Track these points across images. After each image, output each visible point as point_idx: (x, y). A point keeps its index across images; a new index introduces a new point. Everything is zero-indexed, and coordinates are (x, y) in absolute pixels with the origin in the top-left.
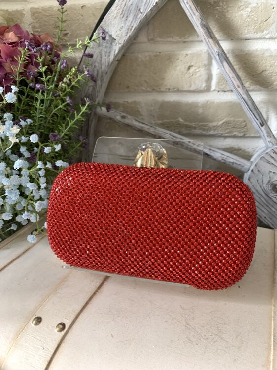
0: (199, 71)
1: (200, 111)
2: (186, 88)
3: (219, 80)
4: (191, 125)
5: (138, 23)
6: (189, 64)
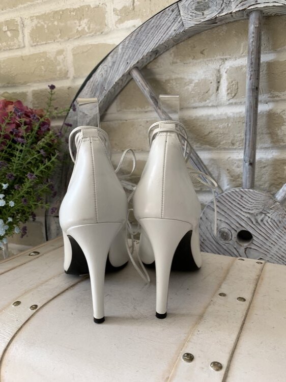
5: (103, 97)
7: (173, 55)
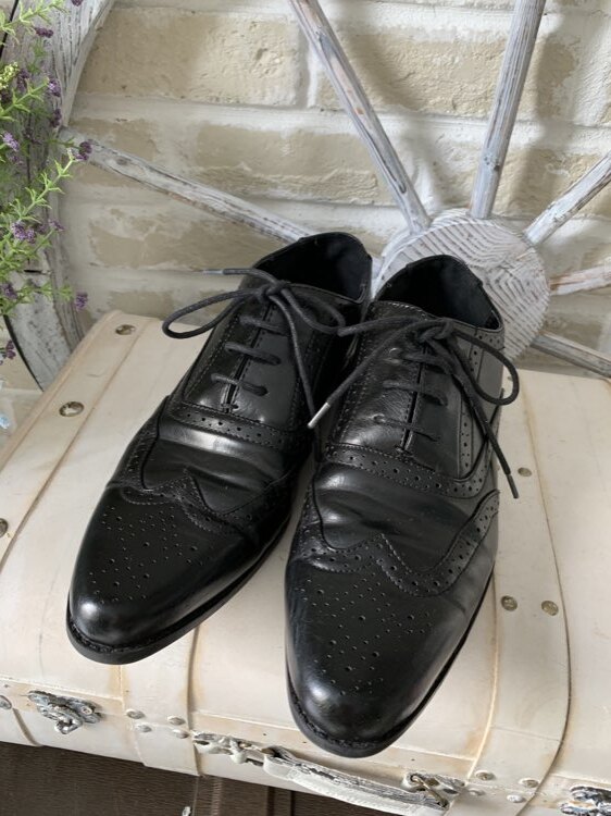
0: (281, 63)
1: (285, 150)
3: (324, 87)
4: (269, 177)
6: (259, 46)
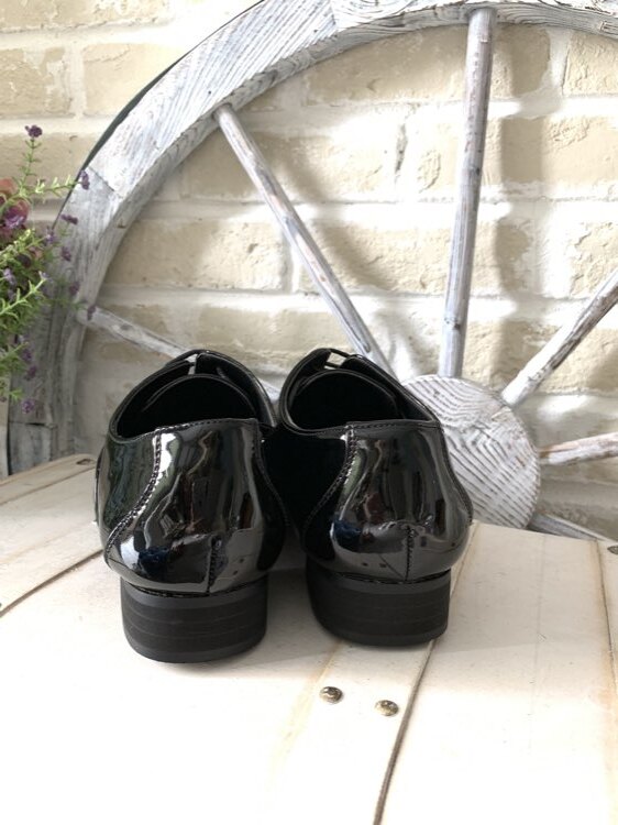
0: (268, 254)
1: (273, 328)
2: (247, 285)
3: (304, 272)
4: (258, 353)
5: (152, 164)
6: (251, 242)
7: (308, 85)
